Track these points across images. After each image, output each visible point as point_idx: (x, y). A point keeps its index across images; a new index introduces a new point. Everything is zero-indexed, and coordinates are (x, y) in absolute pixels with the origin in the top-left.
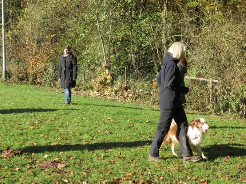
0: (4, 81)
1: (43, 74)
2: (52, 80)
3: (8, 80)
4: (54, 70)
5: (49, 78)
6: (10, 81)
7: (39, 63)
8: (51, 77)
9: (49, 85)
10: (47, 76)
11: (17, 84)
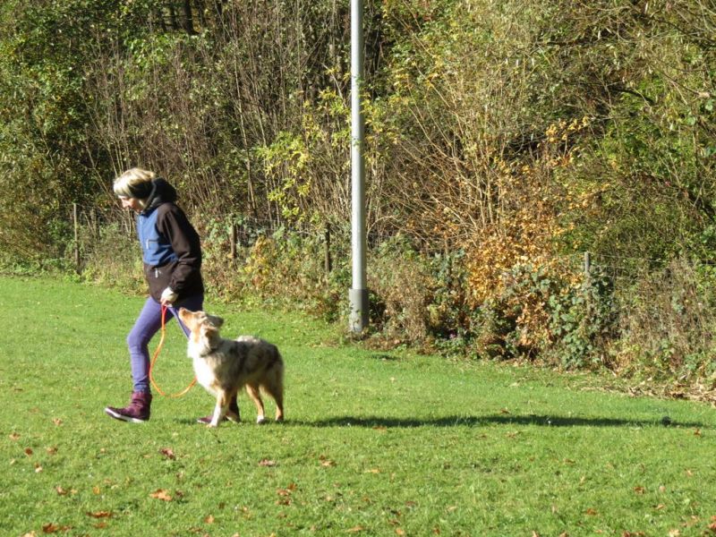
0: (356, 339)
1: (544, 307)
2: (592, 337)
3: (377, 335)
4: (602, 290)
5: (576, 325)
6: (384, 338)
7: (522, 252)
8: (588, 322)
9: (579, 362)
10: (564, 317)
11: (422, 352)
